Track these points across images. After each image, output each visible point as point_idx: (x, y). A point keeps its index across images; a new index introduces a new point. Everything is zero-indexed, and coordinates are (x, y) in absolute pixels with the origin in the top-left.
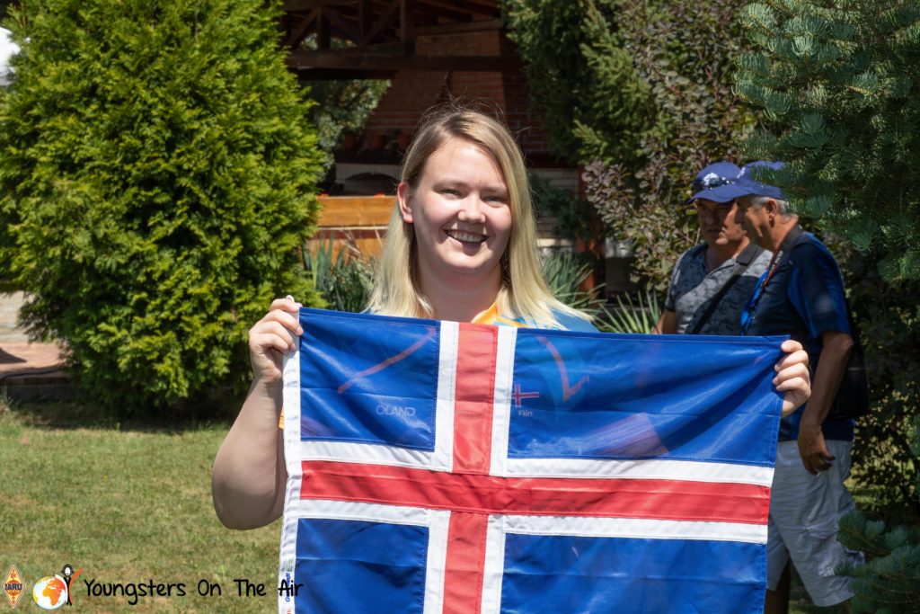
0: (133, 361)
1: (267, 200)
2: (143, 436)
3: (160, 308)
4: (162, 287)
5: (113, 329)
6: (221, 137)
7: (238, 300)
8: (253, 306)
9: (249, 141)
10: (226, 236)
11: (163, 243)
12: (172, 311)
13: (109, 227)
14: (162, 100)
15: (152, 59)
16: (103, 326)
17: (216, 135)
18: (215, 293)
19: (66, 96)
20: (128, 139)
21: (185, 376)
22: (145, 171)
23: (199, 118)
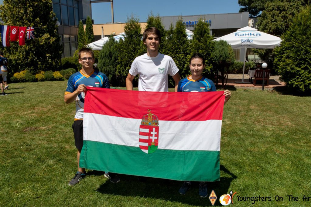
0: (295, 86)
2: (296, 97)
3: (301, 78)
4: (302, 75)
5: (293, 81)
11: (302, 69)
12: (303, 79)
13: (294, 66)
14: (305, 47)
15: (304, 41)
21: (305, 89)
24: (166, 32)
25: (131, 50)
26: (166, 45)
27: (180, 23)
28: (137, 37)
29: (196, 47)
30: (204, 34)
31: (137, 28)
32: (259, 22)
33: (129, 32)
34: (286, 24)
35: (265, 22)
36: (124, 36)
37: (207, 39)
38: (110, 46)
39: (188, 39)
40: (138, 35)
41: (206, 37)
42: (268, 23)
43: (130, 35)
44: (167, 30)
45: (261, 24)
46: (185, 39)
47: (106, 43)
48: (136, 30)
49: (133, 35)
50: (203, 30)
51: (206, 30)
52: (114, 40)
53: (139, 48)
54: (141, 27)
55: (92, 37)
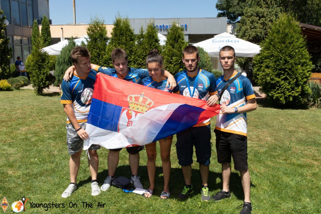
0: (276, 98)
1: (301, 73)
2: (277, 110)
3: (281, 90)
4: (282, 86)
5: (273, 93)
6: (294, 62)
7: (295, 89)
8: (297, 90)
9: (299, 63)
10: (293, 78)
11: (282, 80)
12: (283, 90)
13: (273, 77)
14: (284, 57)
15: (283, 50)
16: (271, 92)
17: (293, 62)
18: (291, 88)
19: (268, 56)
20: (278, 63)
21: (285, 101)
22: (280, 68)
23: (290, 59)
24: (135, 36)
25: (94, 55)
26: (135, 51)
27: (151, 26)
28: (101, 41)
29: (170, 54)
30: (178, 40)
31: (102, 30)
32: (238, 28)
33: (92, 35)
34: (265, 31)
35: (244, 28)
36: (86, 39)
37: (182, 45)
38: (70, 51)
39: (161, 45)
40: (103, 39)
41: (180, 43)
42: (247, 30)
43: (94, 38)
44: (136, 34)
45: (240, 30)
46: (157, 45)
47: (65, 47)
48: (101, 32)
49: (97, 38)
50: (177, 35)
51: (181, 36)
52: (74, 44)
53: (104, 54)
54: (107, 29)
55: (49, 39)
